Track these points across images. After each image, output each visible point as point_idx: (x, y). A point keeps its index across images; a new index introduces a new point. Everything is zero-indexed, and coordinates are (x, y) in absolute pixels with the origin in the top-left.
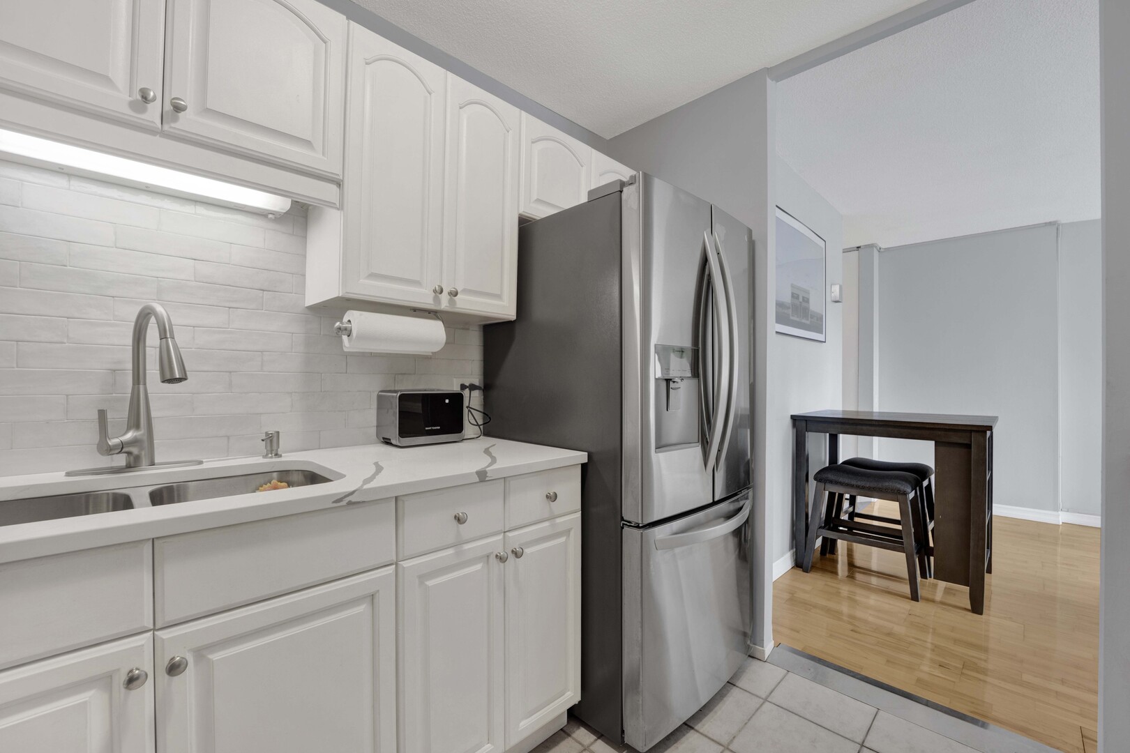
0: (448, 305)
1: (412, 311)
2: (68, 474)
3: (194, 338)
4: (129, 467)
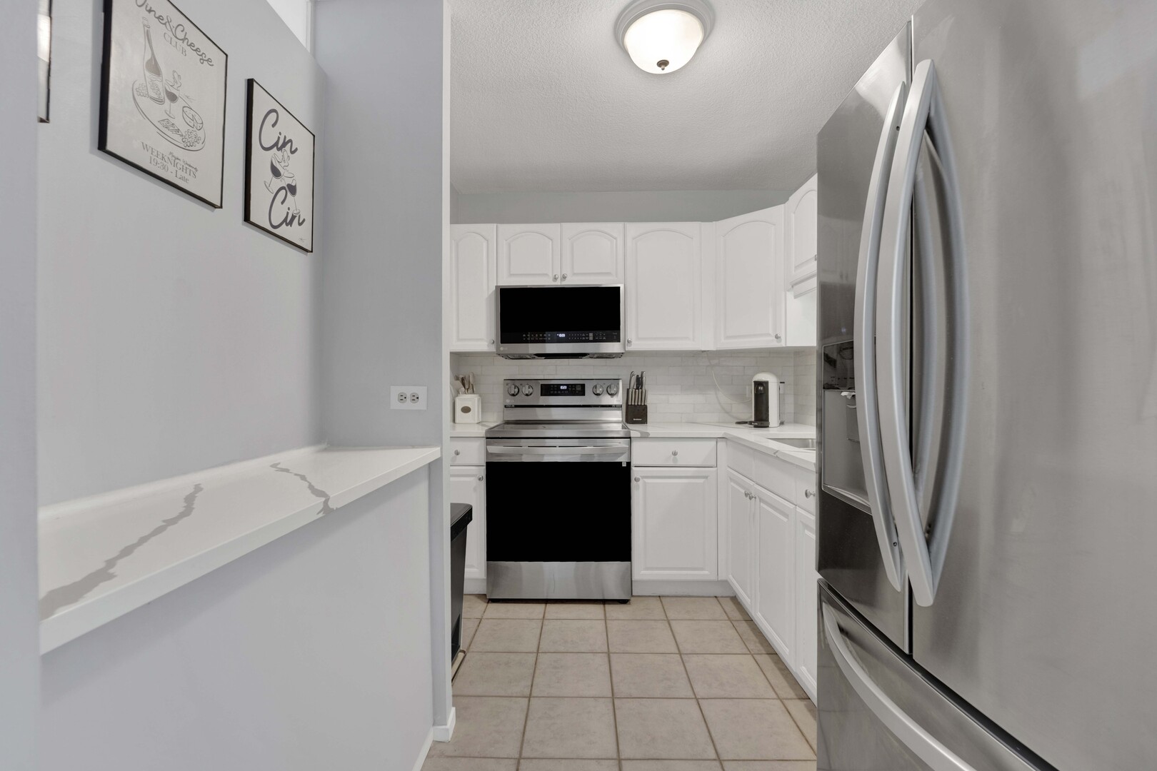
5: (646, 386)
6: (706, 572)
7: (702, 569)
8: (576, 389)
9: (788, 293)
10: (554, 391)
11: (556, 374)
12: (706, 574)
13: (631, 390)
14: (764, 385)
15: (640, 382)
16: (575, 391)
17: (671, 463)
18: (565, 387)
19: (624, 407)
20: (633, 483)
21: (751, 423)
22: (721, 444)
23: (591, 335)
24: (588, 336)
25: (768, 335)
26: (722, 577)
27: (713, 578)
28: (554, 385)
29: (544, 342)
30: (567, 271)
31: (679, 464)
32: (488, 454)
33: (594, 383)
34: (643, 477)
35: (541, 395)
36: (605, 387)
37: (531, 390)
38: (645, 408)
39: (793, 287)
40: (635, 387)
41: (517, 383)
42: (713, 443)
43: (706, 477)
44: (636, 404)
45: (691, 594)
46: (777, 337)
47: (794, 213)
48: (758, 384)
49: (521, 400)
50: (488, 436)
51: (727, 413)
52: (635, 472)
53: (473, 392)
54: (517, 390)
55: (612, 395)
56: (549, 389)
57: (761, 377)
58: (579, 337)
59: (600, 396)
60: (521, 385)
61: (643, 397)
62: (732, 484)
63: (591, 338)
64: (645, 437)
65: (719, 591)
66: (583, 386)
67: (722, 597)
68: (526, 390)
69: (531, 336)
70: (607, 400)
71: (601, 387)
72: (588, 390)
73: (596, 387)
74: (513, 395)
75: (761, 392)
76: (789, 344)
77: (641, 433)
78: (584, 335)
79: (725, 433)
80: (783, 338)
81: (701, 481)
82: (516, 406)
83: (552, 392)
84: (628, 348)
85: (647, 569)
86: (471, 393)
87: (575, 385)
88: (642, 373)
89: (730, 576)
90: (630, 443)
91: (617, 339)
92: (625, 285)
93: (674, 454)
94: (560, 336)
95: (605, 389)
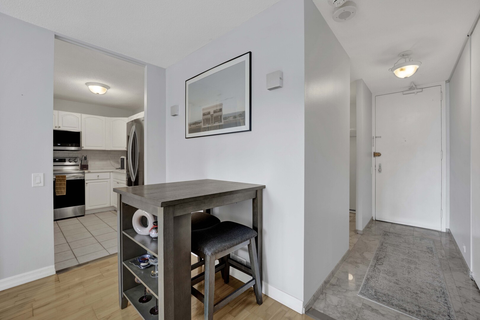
5: (88, 159)
7: (106, 204)
12: (108, 205)
13: (83, 160)
14: (123, 159)
15: (85, 158)
16: (62, 161)
17: (97, 179)
18: (58, 160)
19: (80, 165)
20: (86, 184)
21: (119, 168)
22: (111, 173)
23: (70, 145)
26: (112, 205)
27: (109, 206)
30: (61, 125)
31: (99, 179)
34: (89, 183)
36: (73, 159)
38: (88, 165)
42: (109, 173)
43: (107, 182)
44: (85, 164)
48: (121, 159)
51: (113, 166)
52: (86, 182)
55: (76, 162)
57: (123, 157)
58: (66, 145)
59: (71, 162)
61: (87, 162)
62: (114, 182)
63: (70, 146)
64: (89, 172)
65: (110, 209)
66: (65, 159)
67: (112, 210)
70: (73, 163)
72: (67, 160)
73: (70, 159)
79: (112, 171)
81: (106, 182)
84: (82, 149)
85: (90, 206)
88: (86, 156)
89: (114, 204)
90: (84, 174)
91: (79, 146)
92: (81, 132)
93: (98, 176)
94: (59, 144)
95: (73, 160)
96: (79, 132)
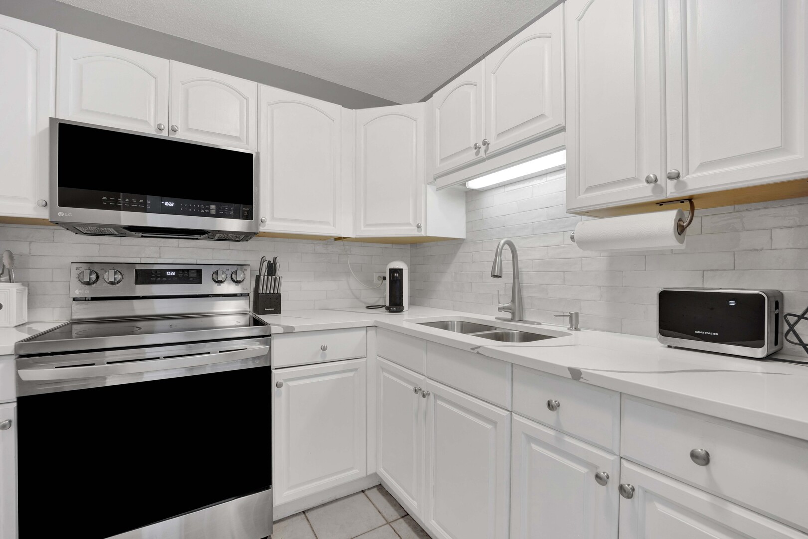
0: (674, 191)
1: (658, 205)
2: (496, 319)
3: (547, 253)
4: (512, 320)
5: (279, 273)
6: (355, 471)
7: (351, 469)
8: (189, 275)
9: (428, 186)
10: (157, 277)
11: (160, 257)
12: (356, 473)
13: (262, 277)
14: (400, 271)
15: (272, 269)
16: (188, 278)
17: (319, 360)
18: (173, 274)
19: (252, 296)
20: (274, 389)
21: (386, 308)
22: (372, 333)
23: (213, 207)
24: (209, 209)
25: (409, 224)
26: (371, 471)
27: (362, 475)
28: (156, 270)
29: (144, 210)
30: (178, 122)
31: (327, 359)
32: (20, 382)
33: (215, 268)
34: (286, 380)
35: (136, 283)
36: (229, 273)
37: (119, 277)
38: (278, 296)
39: (435, 180)
40: (266, 274)
41: (96, 268)
42: (363, 332)
43: (356, 370)
44: (268, 292)
45: (338, 497)
46: (419, 226)
47: (439, 109)
48: (392, 271)
49: (101, 289)
50: (23, 353)
51: (357, 298)
52: (277, 377)
53: (11, 281)
54: (94, 277)
55: (237, 282)
56: (147, 276)
57: (397, 265)
58: (196, 208)
59: (222, 285)
60: (102, 269)
61: (277, 283)
62: (394, 378)
63: (213, 212)
64: (289, 332)
65: (366, 485)
66: (199, 273)
67: (369, 489)
68: (110, 276)
69: (124, 200)
70: (229, 288)
71: (224, 273)
72: (206, 276)
73: (217, 273)
74: (88, 284)
75: (395, 277)
76: (429, 234)
77: (284, 328)
78: (202, 206)
79: (375, 322)
80: (423, 227)
81: (350, 374)
82: (93, 299)
83: (153, 280)
84: (262, 228)
86: (6, 282)
87: (188, 271)
88: (275, 259)
89: (382, 470)
90: (269, 343)
91: (249, 216)
92: (258, 154)
93: (324, 349)
94: (166, 204)
95: (229, 276)
96: (250, 156)
